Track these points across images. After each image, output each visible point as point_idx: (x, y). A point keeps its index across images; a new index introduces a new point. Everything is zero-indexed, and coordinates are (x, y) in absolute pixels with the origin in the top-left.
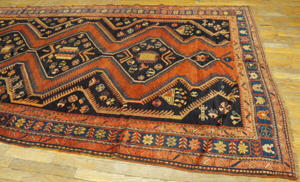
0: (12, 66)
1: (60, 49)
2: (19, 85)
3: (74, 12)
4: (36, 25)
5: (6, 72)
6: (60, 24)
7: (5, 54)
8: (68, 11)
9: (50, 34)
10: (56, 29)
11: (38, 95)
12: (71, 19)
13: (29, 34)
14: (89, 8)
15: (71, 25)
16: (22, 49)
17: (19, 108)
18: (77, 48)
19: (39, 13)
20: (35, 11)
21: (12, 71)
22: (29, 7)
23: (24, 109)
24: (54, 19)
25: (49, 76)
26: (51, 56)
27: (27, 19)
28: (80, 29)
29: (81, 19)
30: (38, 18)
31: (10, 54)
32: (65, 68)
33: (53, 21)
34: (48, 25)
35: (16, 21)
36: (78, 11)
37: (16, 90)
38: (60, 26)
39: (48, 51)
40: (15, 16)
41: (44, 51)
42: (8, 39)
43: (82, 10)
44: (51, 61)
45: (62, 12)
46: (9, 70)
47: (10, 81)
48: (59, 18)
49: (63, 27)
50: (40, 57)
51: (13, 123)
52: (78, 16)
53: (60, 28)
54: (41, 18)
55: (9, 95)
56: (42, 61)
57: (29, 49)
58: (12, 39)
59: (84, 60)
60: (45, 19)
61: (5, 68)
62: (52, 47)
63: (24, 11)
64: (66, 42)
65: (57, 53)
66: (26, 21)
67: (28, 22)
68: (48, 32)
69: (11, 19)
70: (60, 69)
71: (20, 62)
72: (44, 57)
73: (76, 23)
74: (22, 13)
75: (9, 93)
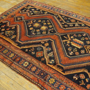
0: (47, 40)
1: (74, 39)
2: (51, 54)
3: (79, 18)
4: (59, 19)
5: (44, 43)
6: (72, 22)
7: (43, 31)
8: (75, 16)
9: (67, 27)
10: (70, 25)
11: (62, 66)
12: (77, 21)
13: (55, 23)
14: (87, 18)
15: (78, 25)
16: (52, 31)
17: (51, 71)
18: (83, 42)
19: (60, 12)
20: (58, 10)
21: (47, 43)
22: (54, 6)
23: (54, 73)
24: (69, 19)
25: (68, 55)
26: (68, 42)
27: (54, 13)
28: (83, 30)
29: (83, 24)
30: (60, 15)
31: (46, 32)
32: (77, 53)
33: (68, 20)
34: (66, 21)
35: (48, 13)
36: (81, 18)
37: (49, 57)
38: (72, 24)
39: (67, 38)
40: (48, 9)
41: (64, 37)
42: (44, 22)
43: (83, 18)
44: (69, 45)
45: (72, 16)
46: (45, 42)
47: (46, 50)
48: (72, 19)
49: (74, 26)
50: (62, 40)
51: (48, 79)
52: (81, 21)
53: (72, 25)
54: (61, 16)
55: (45, 59)
56: (63, 43)
57: (56, 33)
58: (47, 23)
59: (87, 52)
60: (63, 17)
61: (43, 40)
62: (68, 36)
63: (52, 8)
64: (76, 36)
65: (72, 42)
66: (53, 14)
67: (54, 15)
68: (66, 26)
69: (46, 11)
70: (74, 52)
71: (51, 39)
72: (64, 41)
73: (80, 25)
74: (51, 9)
75: (45, 57)
